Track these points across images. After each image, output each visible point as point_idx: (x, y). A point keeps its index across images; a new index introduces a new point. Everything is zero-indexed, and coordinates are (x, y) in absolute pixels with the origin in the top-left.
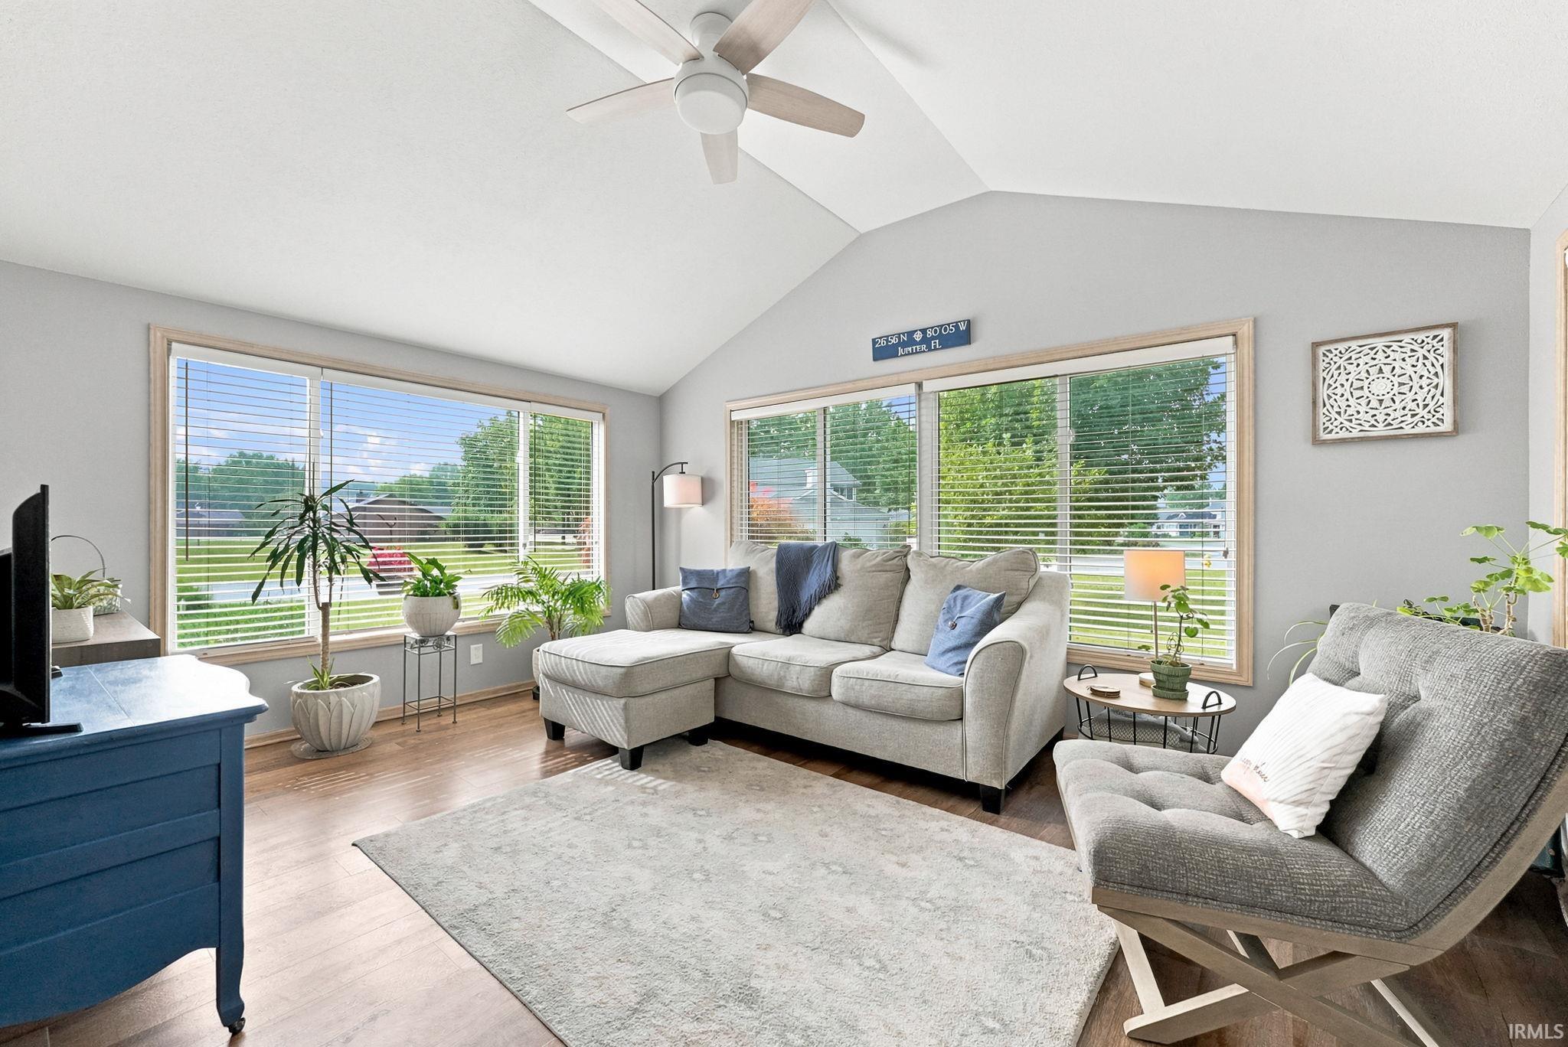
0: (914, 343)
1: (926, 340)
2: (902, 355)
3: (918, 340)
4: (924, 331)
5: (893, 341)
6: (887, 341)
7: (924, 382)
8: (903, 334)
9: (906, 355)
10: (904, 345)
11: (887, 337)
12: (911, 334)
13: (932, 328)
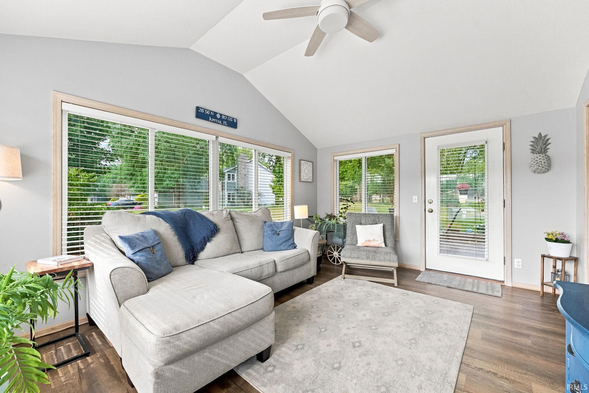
0: (216, 118)
1: (220, 119)
2: (210, 121)
3: (218, 118)
4: (221, 115)
5: (207, 112)
6: (205, 111)
7: (219, 137)
8: (212, 112)
9: (212, 122)
10: (213, 117)
11: (205, 109)
12: (216, 113)
13: (224, 115)
